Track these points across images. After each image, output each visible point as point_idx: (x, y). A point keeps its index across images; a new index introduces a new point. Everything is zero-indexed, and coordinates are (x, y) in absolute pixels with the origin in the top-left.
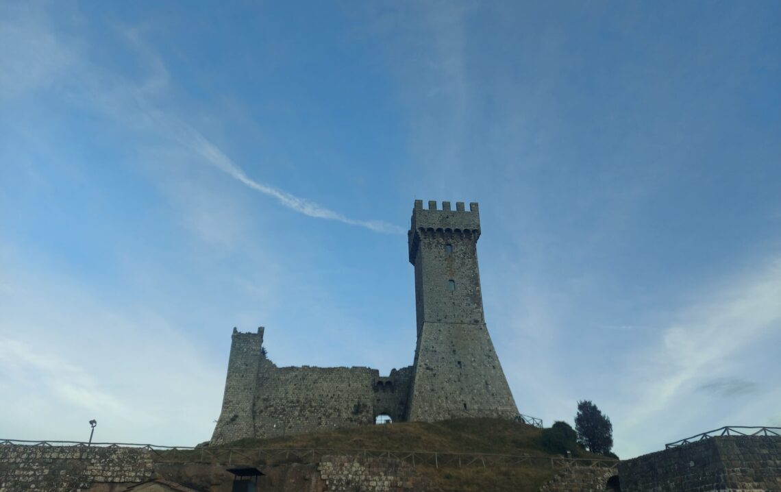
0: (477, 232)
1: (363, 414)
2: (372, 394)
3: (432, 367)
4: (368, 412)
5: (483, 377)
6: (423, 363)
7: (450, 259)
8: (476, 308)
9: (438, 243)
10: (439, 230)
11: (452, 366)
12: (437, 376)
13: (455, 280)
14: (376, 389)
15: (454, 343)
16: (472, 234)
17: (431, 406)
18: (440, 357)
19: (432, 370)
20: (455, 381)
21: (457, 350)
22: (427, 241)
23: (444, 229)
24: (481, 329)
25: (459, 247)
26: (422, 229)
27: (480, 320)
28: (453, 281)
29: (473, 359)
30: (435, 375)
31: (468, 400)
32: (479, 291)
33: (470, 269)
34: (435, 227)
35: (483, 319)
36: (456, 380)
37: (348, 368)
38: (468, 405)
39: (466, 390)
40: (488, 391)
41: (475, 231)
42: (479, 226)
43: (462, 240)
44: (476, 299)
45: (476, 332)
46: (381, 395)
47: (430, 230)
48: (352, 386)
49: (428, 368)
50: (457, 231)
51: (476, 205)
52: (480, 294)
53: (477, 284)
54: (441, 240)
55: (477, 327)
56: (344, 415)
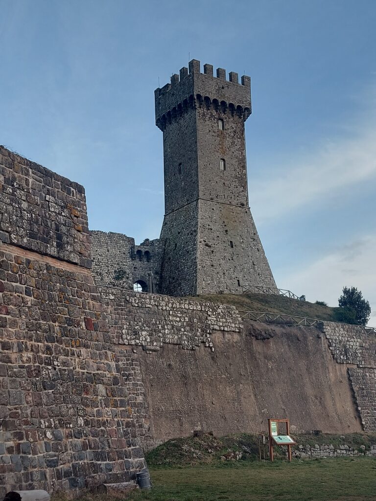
0: (248, 110)
1: (124, 280)
2: (129, 262)
3: (210, 244)
4: (128, 278)
5: (250, 257)
6: (202, 240)
7: (221, 135)
8: (243, 191)
9: (212, 115)
10: (215, 101)
11: (226, 245)
12: (214, 253)
13: (226, 159)
14: (133, 257)
15: (226, 223)
16: (242, 112)
17: (212, 280)
18: (215, 235)
19: (210, 246)
20: (229, 260)
21: (229, 230)
22: (201, 111)
23: (220, 101)
24: (246, 212)
25: (231, 124)
26: (199, 96)
27: (245, 203)
28: (224, 160)
29: (242, 240)
30: (213, 251)
31: (240, 276)
32: (245, 175)
33: (238, 150)
34: (212, 97)
35: (247, 203)
36: (231, 259)
37: (105, 233)
38: (241, 282)
39: (238, 268)
40: (255, 271)
41: (247, 109)
42: (250, 104)
43: (233, 116)
44: (243, 182)
45: (242, 215)
46: (138, 263)
47: (207, 99)
48: (110, 251)
49: (207, 245)
50: (231, 105)
51: (249, 79)
52: (246, 178)
53: (244, 167)
54: (214, 113)
55: (243, 210)
56: (107, 280)
